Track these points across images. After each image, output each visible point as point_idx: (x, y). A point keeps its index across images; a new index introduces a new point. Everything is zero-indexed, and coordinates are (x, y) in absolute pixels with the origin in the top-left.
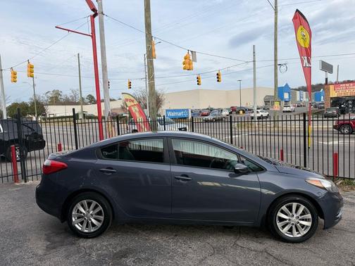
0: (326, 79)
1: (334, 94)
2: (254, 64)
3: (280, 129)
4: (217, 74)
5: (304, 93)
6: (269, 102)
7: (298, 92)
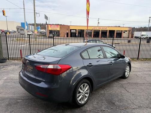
0: (46, 22)
1: (50, 29)
2: (24, 10)
3: (38, 42)
4: (3, 11)
5: (33, 26)
6: (19, 29)
7: (30, 26)
